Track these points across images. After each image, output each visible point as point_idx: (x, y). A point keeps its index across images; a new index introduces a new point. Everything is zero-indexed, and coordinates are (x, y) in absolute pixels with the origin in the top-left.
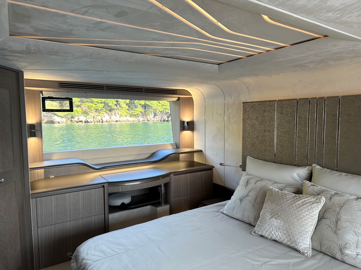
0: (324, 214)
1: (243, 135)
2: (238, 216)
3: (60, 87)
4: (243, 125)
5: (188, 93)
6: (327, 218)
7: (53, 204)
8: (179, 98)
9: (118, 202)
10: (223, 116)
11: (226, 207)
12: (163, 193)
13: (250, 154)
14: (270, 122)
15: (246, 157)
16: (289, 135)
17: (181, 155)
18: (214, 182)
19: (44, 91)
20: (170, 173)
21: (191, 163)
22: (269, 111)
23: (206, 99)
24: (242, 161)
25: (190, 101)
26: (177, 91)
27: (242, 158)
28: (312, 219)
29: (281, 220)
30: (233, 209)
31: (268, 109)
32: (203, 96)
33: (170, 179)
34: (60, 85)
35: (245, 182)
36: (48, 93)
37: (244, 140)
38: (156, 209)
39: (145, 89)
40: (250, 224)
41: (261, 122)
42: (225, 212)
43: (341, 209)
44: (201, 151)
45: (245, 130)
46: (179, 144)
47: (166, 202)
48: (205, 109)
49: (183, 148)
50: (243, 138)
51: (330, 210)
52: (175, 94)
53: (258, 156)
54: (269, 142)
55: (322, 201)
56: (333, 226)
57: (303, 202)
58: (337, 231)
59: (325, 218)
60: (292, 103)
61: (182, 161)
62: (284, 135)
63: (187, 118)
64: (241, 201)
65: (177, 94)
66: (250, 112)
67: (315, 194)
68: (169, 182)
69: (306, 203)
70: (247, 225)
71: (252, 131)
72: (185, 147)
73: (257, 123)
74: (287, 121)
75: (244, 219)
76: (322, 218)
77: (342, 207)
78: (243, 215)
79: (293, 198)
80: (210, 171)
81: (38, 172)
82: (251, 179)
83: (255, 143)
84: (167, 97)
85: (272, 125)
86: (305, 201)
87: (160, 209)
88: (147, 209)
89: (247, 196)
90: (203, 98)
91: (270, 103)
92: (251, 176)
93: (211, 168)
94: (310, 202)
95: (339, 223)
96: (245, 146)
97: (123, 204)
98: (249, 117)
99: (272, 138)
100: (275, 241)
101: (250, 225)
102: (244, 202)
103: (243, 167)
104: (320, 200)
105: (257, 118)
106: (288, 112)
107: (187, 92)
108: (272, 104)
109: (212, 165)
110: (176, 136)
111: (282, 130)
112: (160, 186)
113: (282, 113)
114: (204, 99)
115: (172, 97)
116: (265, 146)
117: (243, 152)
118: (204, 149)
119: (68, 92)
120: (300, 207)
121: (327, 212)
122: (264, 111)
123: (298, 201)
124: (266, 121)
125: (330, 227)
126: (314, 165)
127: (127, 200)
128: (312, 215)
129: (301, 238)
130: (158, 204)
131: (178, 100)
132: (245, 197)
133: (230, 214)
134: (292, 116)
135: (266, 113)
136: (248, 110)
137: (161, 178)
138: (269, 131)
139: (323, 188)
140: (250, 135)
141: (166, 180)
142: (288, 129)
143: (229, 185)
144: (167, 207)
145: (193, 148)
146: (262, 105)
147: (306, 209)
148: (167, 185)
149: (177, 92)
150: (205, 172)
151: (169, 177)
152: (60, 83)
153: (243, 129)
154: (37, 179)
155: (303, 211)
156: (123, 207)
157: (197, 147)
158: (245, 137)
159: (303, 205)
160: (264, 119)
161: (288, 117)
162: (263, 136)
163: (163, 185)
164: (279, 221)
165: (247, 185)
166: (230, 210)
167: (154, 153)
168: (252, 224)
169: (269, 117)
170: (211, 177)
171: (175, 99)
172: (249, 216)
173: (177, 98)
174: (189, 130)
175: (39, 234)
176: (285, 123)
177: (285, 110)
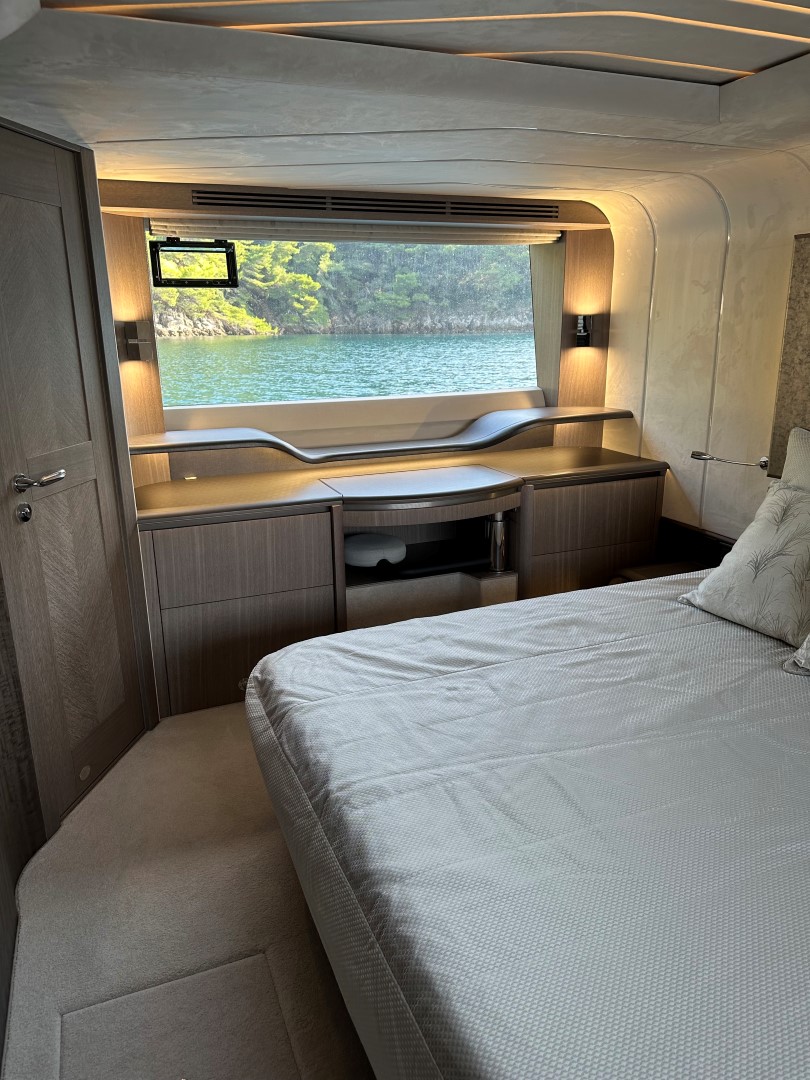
1: (785, 353)
2: (740, 614)
3: (200, 203)
4: (790, 318)
5: (593, 213)
7: (198, 549)
8: (562, 232)
9: (370, 558)
10: (716, 291)
11: (702, 587)
12: (499, 542)
15: (789, 432)
17: (559, 426)
18: (667, 513)
19: (155, 219)
20: (525, 481)
21: (592, 454)
23: (658, 231)
24: (772, 446)
25: (600, 244)
26: (557, 208)
27: (774, 434)
30: (729, 592)
32: (648, 222)
33: (523, 499)
34: (198, 198)
35: (778, 510)
36: (166, 227)
37: (786, 373)
38: (479, 585)
39: (452, 203)
40: (780, 640)
42: (699, 601)
44: (628, 415)
45: (793, 336)
46: (556, 392)
47: (509, 566)
48: (652, 271)
49: (566, 404)
50: (784, 364)
52: (551, 217)
61: (559, 448)
63: (586, 304)
64: (756, 568)
65: (556, 217)
68: (519, 508)
70: (771, 643)
72: (575, 403)
75: (761, 625)
78: (759, 613)
80: (655, 479)
81: (152, 462)
82: (799, 500)
84: (522, 231)
87: (488, 584)
88: (452, 581)
89: (780, 553)
90: (650, 228)
92: (800, 494)
93: (658, 471)
96: (787, 392)
97: (383, 563)
101: (782, 642)
102: (769, 572)
103: (774, 468)
107: (593, 209)
109: (662, 459)
110: (547, 365)
112: (491, 519)
114: (651, 234)
115: (541, 231)
117: (778, 415)
118: (640, 407)
127: (395, 554)
130: (483, 570)
131: (559, 240)
132: (773, 557)
133: (717, 610)
137: (493, 495)
141: (512, 501)
143: (715, 523)
144: (511, 581)
145: (602, 405)
148: (511, 517)
149: (557, 212)
150: (636, 481)
151: (519, 494)
152: (199, 192)
153: (787, 335)
154: (152, 482)
156: (384, 572)
157: (612, 402)
158: (793, 361)
163: (499, 516)
165: (782, 521)
166: (716, 597)
167: (475, 420)
168: (790, 639)
170: (657, 496)
171: (551, 238)
172: (779, 612)
173: (557, 232)
174: (592, 346)
175: (166, 626)
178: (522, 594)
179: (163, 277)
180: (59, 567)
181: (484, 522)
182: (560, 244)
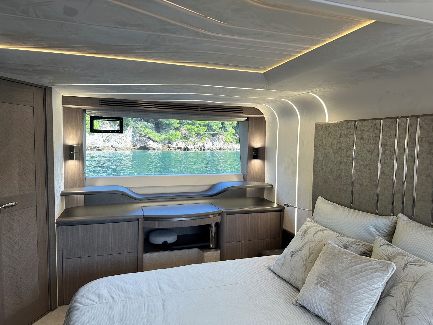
0: (391, 288)
2: (285, 275)
3: (102, 105)
5: (259, 112)
6: (393, 295)
7: (80, 235)
8: (248, 118)
9: (159, 240)
12: (213, 235)
13: (322, 193)
14: (347, 151)
15: (317, 198)
16: (370, 169)
17: (248, 190)
18: (284, 228)
19: (88, 109)
20: (222, 211)
22: (346, 136)
24: (312, 203)
25: (261, 122)
26: (242, 109)
27: (313, 199)
28: (370, 294)
29: (327, 289)
30: (282, 265)
31: (345, 133)
32: (275, 115)
33: (222, 219)
34: (102, 103)
35: (303, 231)
36: (92, 112)
37: (315, 174)
38: (203, 254)
39: (201, 107)
40: (297, 288)
41: (337, 150)
42: (272, 268)
43: (415, 285)
45: (316, 161)
46: (247, 175)
47: (218, 246)
50: (314, 171)
51: (401, 284)
52: (240, 112)
53: (331, 197)
54: (345, 178)
55: (390, 270)
56: (399, 309)
57: (361, 268)
58: (404, 318)
59: (391, 296)
60: (375, 124)
61: (249, 197)
62: (364, 170)
63: (257, 143)
64: (292, 255)
65: (242, 112)
66: (324, 136)
67: (386, 258)
68: (221, 222)
69: (367, 270)
71: (325, 163)
72: (254, 180)
73: (331, 151)
74: (368, 150)
75: (291, 281)
76: (387, 295)
77: (417, 282)
78: (291, 276)
79: (352, 259)
80: (281, 213)
81: (77, 198)
83: (329, 179)
84: (232, 116)
85: (349, 155)
86: (366, 266)
87: (207, 254)
88: (194, 252)
89: (300, 250)
90: (276, 117)
91: (348, 124)
93: (281, 209)
94: (372, 269)
95: (408, 306)
96: (316, 182)
97: (165, 243)
98: (322, 143)
99: (349, 173)
100: (318, 317)
102: (296, 258)
104: (387, 268)
105: (331, 144)
106: (370, 137)
107: (257, 110)
108: (350, 125)
109: (283, 205)
111: (361, 162)
112: (209, 226)
113: (362, 138)
114: (276, 119)
115: (239, 117)
116: (340, 184)
119: (114, 111)
120: (356, 274)
121: (395, 287)
122: (341, 136)
123: (357, 265)
124: (342, 148)
125: (395, 310)
126: (400, 215)
127: (171, 239)
128: (371, 288)
129: (350, 319)
131: (247, 120)
132: (298, 251)
133: (277, 272)
134: (375, 143)
135: (342, 139)
136: (321, 133)
137: (211, 216)
138: (346, 164)
139: (400, 250)
140: (322, 168)
141: (218, 219)
142: (369, 161)
144: (217, 253)
145: (264, 182)
146: (339, 126)
147: (364, 279)
148: (218, 226)
149: (242, 111)
151: (220, 216)
152: (102, 101)
153: (314, 160)
154: (76, 206)
155: (359, 281)
156: (165, 247)
157: (267, 181)
158: (317, 170)
159: (361, 272)
160: (340, 146)
161: (370, 144)
162: (339, 170)
163: (213, 225)
164: (325, 291)
165: (304, 236)
166: (278, 267)
167: (214, 185)
169: (346, 144)
170: (281, 220)
171: (243, 119)
172: (297, 276)
173: (245, 117)
174: (259, 159)
175: (64, 265)
176: (366, 152)
177: (367, 134)
178: (222, 259)
179: (94, 129)
180: (11, 241)
182: (247, 122)
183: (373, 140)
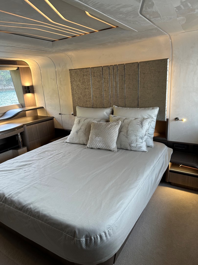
0: (121, 129)
1: (72, 92)
2: (76, 142)
4: (71, 86)
5: (26, 64)
6: (122, 131)
8: (18, 67)
10: (56, 80)
11: (68, 139)
12: (20, 140)
13: (78, 105)
14: (88, 83)
15: (76, 107)
16: (99, 90)
17: (27, 112)
18: (55, 128)
20: (24, 125)
21: (36, 117)
22: (86, 75)
24: (74, 110)
25: (27, 70)
27: (73, 108)
28: (116, 133)
29: (101, 137)
30: (73, 138)
31: (86, 74)
32: (38, 66)
33: (24, 129)
35: (78, 121)
37: (73, 96)
41: (83, 82)
42: (68, 141)
43: (128, 125)
44: (43, 108)
45: (73, 89)
46: (24, 104)
48: (41, 76)
49: (27, 107)
50: (72, 94)
51: (124, 127)
52: (15, 64)
53: (83, 105)
54: (88, 95)
55: (120, 123)
56: (125, 135)
58: (128, 136)
60: (99, 69)
61: (28, 116)
62: (97, 90)
63: (27, 84)
64: (77, 133)
66: (75, 76)
67: (116, 120)
68: (24, 131)
69: (112, 126)
70: (82, 145)
71: (77, 89)
72: (30, 106)
73: (80, 83)
75: (80, 143)
76: (120, 132)
77: (129, 124)
78: (79, 140)
79: (106, 124)
80: (52, 120)
82: (81, 119)
83: (80, 97)
84: (8, 67)
85: (89, 84)
86: (112, 125)
87: (19, 151)
89: (80, 129)
90: (39, 67)
91: (87, 70)
92: (81, 118)
93: (52, 119)
94: (114, 125)
95: (128, 133)
96: (74, 100)
98: (75, 79)
99: (90, 93)
100: (99, 149)
101: (84, 145)
102: (79, 133)
103: (75, 114)
104: (119, 123)
105: (80, 80)
107: (24, 62)
109: (52, 116)
110: (21, 98)
111: (95, 87)
113: (94, 76)
114: (39, 68)
115: (13, 67)
116: (86, 99)
117: (73, 104)
118: (45, 105)
120: (110, 128)
122: (84, 75)
123: (108, 125)
124: (85, 82)
126: (114, 106)
128: (116, 131)
129: (112, 143)
130: (18, 148)
131: (17, 69)
132: (79, 130)
134: (100, 78)
135: (85, 77)
136: (73, 75)
137: (16, 129)
138: (88, 89)
139: (119, 117)
140: (76, 92)
141: (22, 130)
142: (98, 86)
143: (66, 127)
145: (36, 106)
146: (82, 71)
147: (113, 129)
148: (22, 134)
150: (48, 121)
151: (23, 128)
153: (72, 89)
155: (111, 130)
157: (38, 105)
158: (74, 94)
159: (111, 127)
160: (84, 81)
161: (98, 78)
162: (85, 92)
163: (19, 134)
164: (100, 138)
165: (79, 123)
166: (71, 140)
167: (5, 113)
168: (85, 144)
169: (87, 79)
170: (53, 124)
171: (15, 69)
172: (82, 139)
173: (17, 67)
174: (31, 93)
176: (97, 82)
177: (96, 74)
181: (16, 136)
182: (18, 70)
183: (99, 76)
